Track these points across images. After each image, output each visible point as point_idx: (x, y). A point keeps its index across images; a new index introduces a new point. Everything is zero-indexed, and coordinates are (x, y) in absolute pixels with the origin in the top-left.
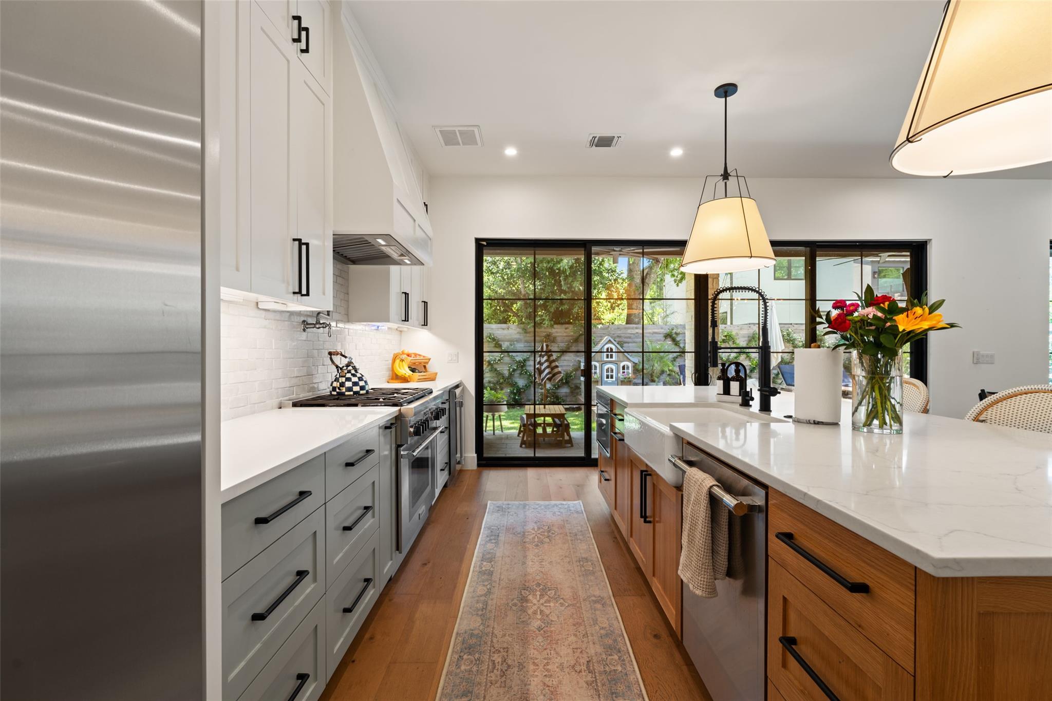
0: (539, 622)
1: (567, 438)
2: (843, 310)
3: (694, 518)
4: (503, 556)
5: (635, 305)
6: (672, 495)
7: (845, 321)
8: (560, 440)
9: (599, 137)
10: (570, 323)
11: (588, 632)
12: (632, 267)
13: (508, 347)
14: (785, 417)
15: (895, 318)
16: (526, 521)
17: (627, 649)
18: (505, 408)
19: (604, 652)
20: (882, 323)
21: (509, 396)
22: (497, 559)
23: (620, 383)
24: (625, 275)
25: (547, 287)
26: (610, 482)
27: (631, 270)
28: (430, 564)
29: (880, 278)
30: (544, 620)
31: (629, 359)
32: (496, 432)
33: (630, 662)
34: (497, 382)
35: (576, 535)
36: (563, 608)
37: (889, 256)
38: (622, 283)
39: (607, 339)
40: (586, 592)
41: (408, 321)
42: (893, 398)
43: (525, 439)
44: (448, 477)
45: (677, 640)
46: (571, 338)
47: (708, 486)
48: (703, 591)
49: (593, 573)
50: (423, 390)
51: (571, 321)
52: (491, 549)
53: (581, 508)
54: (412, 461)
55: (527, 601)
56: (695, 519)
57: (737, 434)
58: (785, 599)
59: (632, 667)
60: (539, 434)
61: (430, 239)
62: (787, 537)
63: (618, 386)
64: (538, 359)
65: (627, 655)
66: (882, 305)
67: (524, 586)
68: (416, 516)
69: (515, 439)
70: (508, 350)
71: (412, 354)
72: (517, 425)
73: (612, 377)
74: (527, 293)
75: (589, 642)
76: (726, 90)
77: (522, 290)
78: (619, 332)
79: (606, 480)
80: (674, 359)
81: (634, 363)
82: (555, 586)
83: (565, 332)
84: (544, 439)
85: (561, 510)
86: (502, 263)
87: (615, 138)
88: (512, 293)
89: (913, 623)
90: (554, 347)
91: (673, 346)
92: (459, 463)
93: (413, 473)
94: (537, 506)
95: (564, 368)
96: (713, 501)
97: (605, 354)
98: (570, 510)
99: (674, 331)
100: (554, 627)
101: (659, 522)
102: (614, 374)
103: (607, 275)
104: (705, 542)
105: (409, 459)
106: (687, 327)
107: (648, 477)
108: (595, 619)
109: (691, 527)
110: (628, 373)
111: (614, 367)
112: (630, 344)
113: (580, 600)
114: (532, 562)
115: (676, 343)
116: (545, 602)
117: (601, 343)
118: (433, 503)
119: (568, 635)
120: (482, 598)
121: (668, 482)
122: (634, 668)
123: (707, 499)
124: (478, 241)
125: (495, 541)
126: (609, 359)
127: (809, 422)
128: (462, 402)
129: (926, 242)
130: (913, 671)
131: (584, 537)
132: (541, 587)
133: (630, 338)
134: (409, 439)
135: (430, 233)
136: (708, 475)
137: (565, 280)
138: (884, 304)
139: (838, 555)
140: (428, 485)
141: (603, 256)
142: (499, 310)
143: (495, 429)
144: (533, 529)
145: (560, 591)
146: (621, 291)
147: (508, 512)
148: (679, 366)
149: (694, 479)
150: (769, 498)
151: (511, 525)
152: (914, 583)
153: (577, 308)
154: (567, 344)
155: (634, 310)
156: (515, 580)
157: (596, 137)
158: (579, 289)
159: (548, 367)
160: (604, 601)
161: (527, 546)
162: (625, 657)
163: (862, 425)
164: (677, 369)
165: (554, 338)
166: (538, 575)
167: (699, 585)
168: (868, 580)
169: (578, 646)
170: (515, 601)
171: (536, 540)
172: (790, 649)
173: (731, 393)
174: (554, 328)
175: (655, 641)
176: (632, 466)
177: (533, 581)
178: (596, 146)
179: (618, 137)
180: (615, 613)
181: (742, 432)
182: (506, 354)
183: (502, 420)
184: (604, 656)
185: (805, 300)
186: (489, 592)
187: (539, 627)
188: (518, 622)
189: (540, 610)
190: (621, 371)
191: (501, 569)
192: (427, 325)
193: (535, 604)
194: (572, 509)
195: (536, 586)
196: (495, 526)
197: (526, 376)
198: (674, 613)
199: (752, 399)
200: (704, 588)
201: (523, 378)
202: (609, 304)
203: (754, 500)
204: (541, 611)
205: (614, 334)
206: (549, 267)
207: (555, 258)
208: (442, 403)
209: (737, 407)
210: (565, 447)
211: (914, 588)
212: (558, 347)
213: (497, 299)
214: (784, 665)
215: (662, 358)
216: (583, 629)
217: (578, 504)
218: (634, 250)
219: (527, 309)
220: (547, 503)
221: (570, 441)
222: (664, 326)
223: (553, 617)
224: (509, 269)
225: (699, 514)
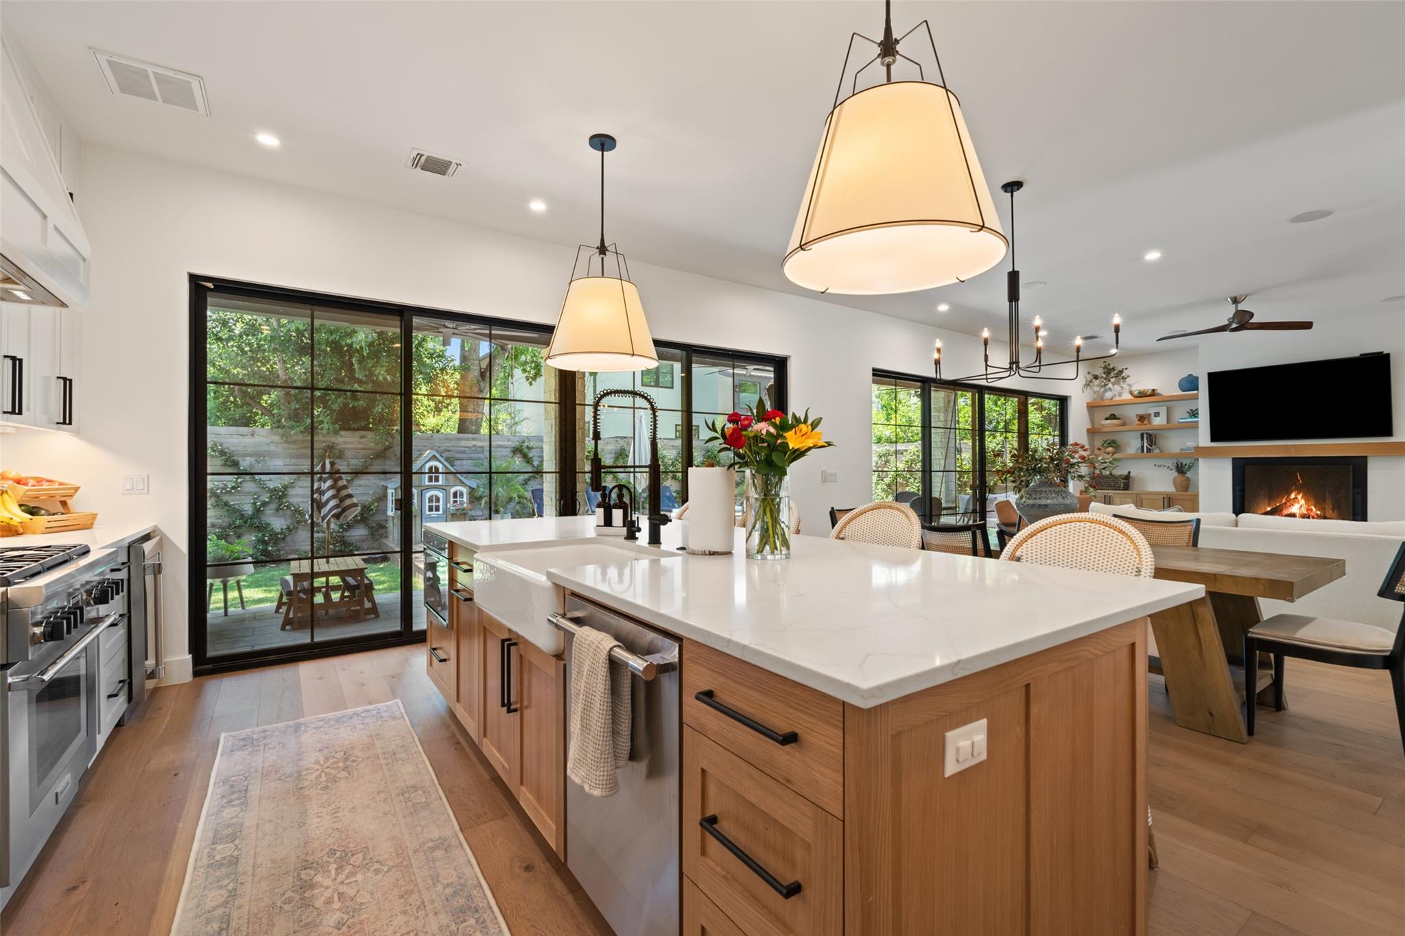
0: (338, 914)
1: (368, 605)
2: (737, 424)
3: (589, 694)
4: (258, 824)
5: (472, 406)
6: (551, 669)
7: (740, 436)
8: (357, 610)
9: (428, 157)
10: (370, 430)
11: (425, 900)
12: (467, 354)
13: (251, 465)
14: (678, 549)
15: (785, 434)
16: (302, 753)
17: (488, 903)
18: (250, 568)
19: (454, 921)
20: (773, 440)
21: (255, 547)
22: (244, 833)
23: (449, 516)
24: (457, 363)
25: (328, 372)
26: (448, 662)
27: (465, 358)
28: (88, 885)
29: (741, 392)
30: (347, 907)
31: (463, 483)
32: (230, 610)
33: (494, 920)
34: (230, 525)
35: (394, 754)
36: (380, 876)
37: (754, 369)
38: (452, 374)
39: (428, 454)
40: (418, 838)
41: (20, 413)
42: (783, 522)
43: (291, 615)
44: (125, 706)
45: (559, 864)
46: (369, 452)
47: (608, 649)
48: (602, 789)
49: (427, 805)
50: (64, 549)
51: (371, 426)
52: (232, 818)
53: (400, 710)
54: (36, 693)
55: (312, 886)
56: (590, 696)
57: (621, 575)
58: (703, 771)
59: (496, 926)
60: (317, 604)
61: (84, 260)
62: (707, 696)
63: (447, 523)
64: (316, 485)
65: (489, 912)
66: (773, 420)
67: (305, 863)
68: (50, 797)
69: (271, 617)
70: (253, 471)
71: (27, 478)
72: (275, 595)
73: (437, 509)
74: (290, 378)
75: (427, 915)
76: (603, 142)
77: (281, 373)
78: (448, 444)
79: (441, 661)
80: (526, 482)
81: (470, 487)
82: (364, 846)
83: (359, 443)
84: (327, 613)
85: (367, 721)
86: (239, 325)
87: (452, 165)
88: (261, 377)
89: (842, 764)
90: (342, 466)
91: (525, 464)
92: (152, 675)
93: (38, 713)
94: (322, 723)
95: (360, 498)
96: (614, 666)
97: (427, 475)
98: (382, 717)
99: (526, 444)
100: (365, 913)
101: (527, 707)
102: (441, 504)
103: (428, 361)
104: (605, 724)
105: (29, 690)
106: (545, 440)
107: (512, 647)
108: (435, 876)
109: (586, 707)
110: (462, 503)
111: (440, 495)
112: (464, 461)
113: (408, 853)
114: (318, 817)
115: (527, 460)
116: (347, 877)
117: (423, 460)
118: (89, 765)
119: (392, 916)
120: (219, 912)
121: (545, 651)
122: (499, 927)
123: (606, 666)
124: (196, 281)
125: (239, 802)
126: (433, 483)
127: (704, 554)
128: (160, 565)
129: (786, 358)
130: (842, 815)
131: (408, 754)
132: (338, 854)
133: (464, 452)
134: (30, 650)
135: (85, 250)
136: (606, 635)
137: (360, 362)
138: (775, 419)
139: (766, 706)
140: (79, 731)
141: (426, 333)
142: (232, 402)
143: (229, 604)
144: (317, 762)
145: (373, 850)
146: (452, 386)
147: (265, 745)
148: (532, 491)
149: (587, 642)
150: (684, 652)
151: (272, 766)
152: (842, 720)
153: (380, 406)
154: (363, 460)
155: (470, 414)
156: (286, 858)
157: (422, 155)
158: (385, 379)
159: (334, 497)
160: (447, 844)
161: (307, 793)
162: (485, 916)
163: (756, 552)
164: (529, 495)
165: (340, 451)
166: (330, 836)
167: (597, 782)
168: (796, 727)
169: (411, 928)
170: (289, 894)
171: (322, 780)
172: (712, 830)
173: (614, 524)
174: (341, 436)
175: (526, 875)
176: (485, 635)
177: (322, 850)
178: (422, 169)
179: (457, 164)
180: (466, 854)
181: (627, 572)
182: (248, 477)
183: (242, 587)
184: (454, 928)
185: (682, 411)
186: (233, 895)
187: (339, 923)
188: (297, 928)
189: (339, 893)
190: (452, 499)
191: (256, 847)
192: (70, 423)
193: (327, 888)
194: (385, 714)
195: (328, 856)
196: (238, 775)
197: (288, 512)
198: (554, 827)
199: (639, 530)
200: (603, 785)
201: (283, 515)
202: (433, 404)
203: (664, 657)
204: (341, 895)
205: (439, 447)
206: (332, 340)
207: (345, 326)
208: (112, 570)
209: (622, 540)
210: (366, 620)
211: (842, 725)
212: (348, 465)
213: (229, 384)
214: (704, 852)
215: (509, 480)
216: (416, 898)
217: (397, 704)
218: (475, 329)
219: (289, 403)
220: (339, 713)
221: (374, 611)
222: (512, 438)
223: (364, 897)
224: (254, 335)
225: (596, 687)
